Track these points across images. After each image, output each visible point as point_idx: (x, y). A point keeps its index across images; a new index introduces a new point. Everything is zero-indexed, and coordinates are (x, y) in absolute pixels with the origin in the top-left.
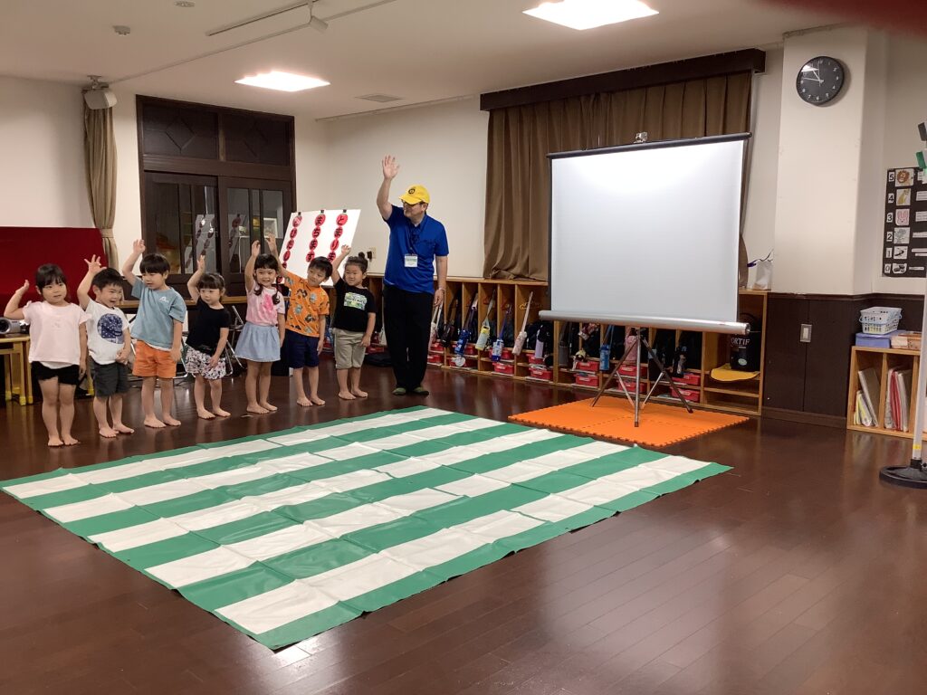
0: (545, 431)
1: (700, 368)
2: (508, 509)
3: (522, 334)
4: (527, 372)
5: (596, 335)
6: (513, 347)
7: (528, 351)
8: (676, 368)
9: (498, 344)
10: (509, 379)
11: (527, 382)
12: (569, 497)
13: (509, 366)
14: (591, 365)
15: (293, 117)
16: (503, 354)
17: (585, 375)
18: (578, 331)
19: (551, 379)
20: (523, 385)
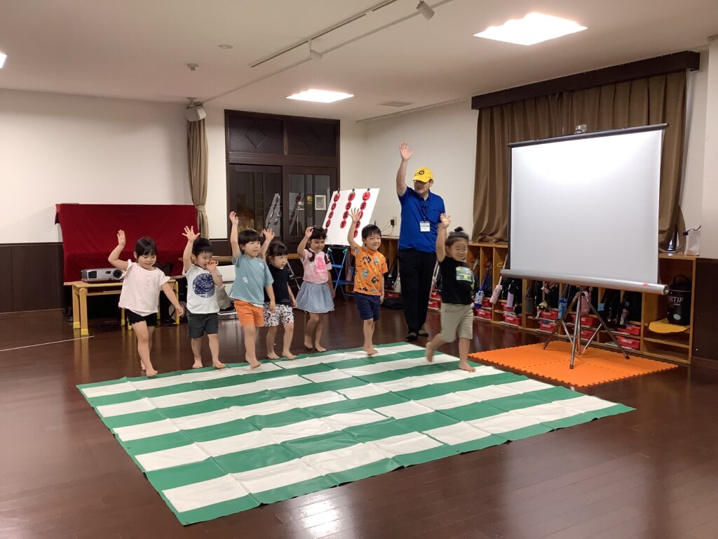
0: (490, 368)
1: (640, 321)
2: (420, 432)
3: (498, 287)
4: (502, 318)
5: (556, 290)
6: (490, 297)
7: (503, 301)
8: (619, 320)
9: (480, 295)
10: (489, 323)
11: (501, 325)
12: (475, 425)
13: (488, 312)
14: (552, 315)
15: (339, 121)
16: (483, 302)
17: (547, 323)
18: (542, 287)
19: (520, 325)
20: (499, 328)
